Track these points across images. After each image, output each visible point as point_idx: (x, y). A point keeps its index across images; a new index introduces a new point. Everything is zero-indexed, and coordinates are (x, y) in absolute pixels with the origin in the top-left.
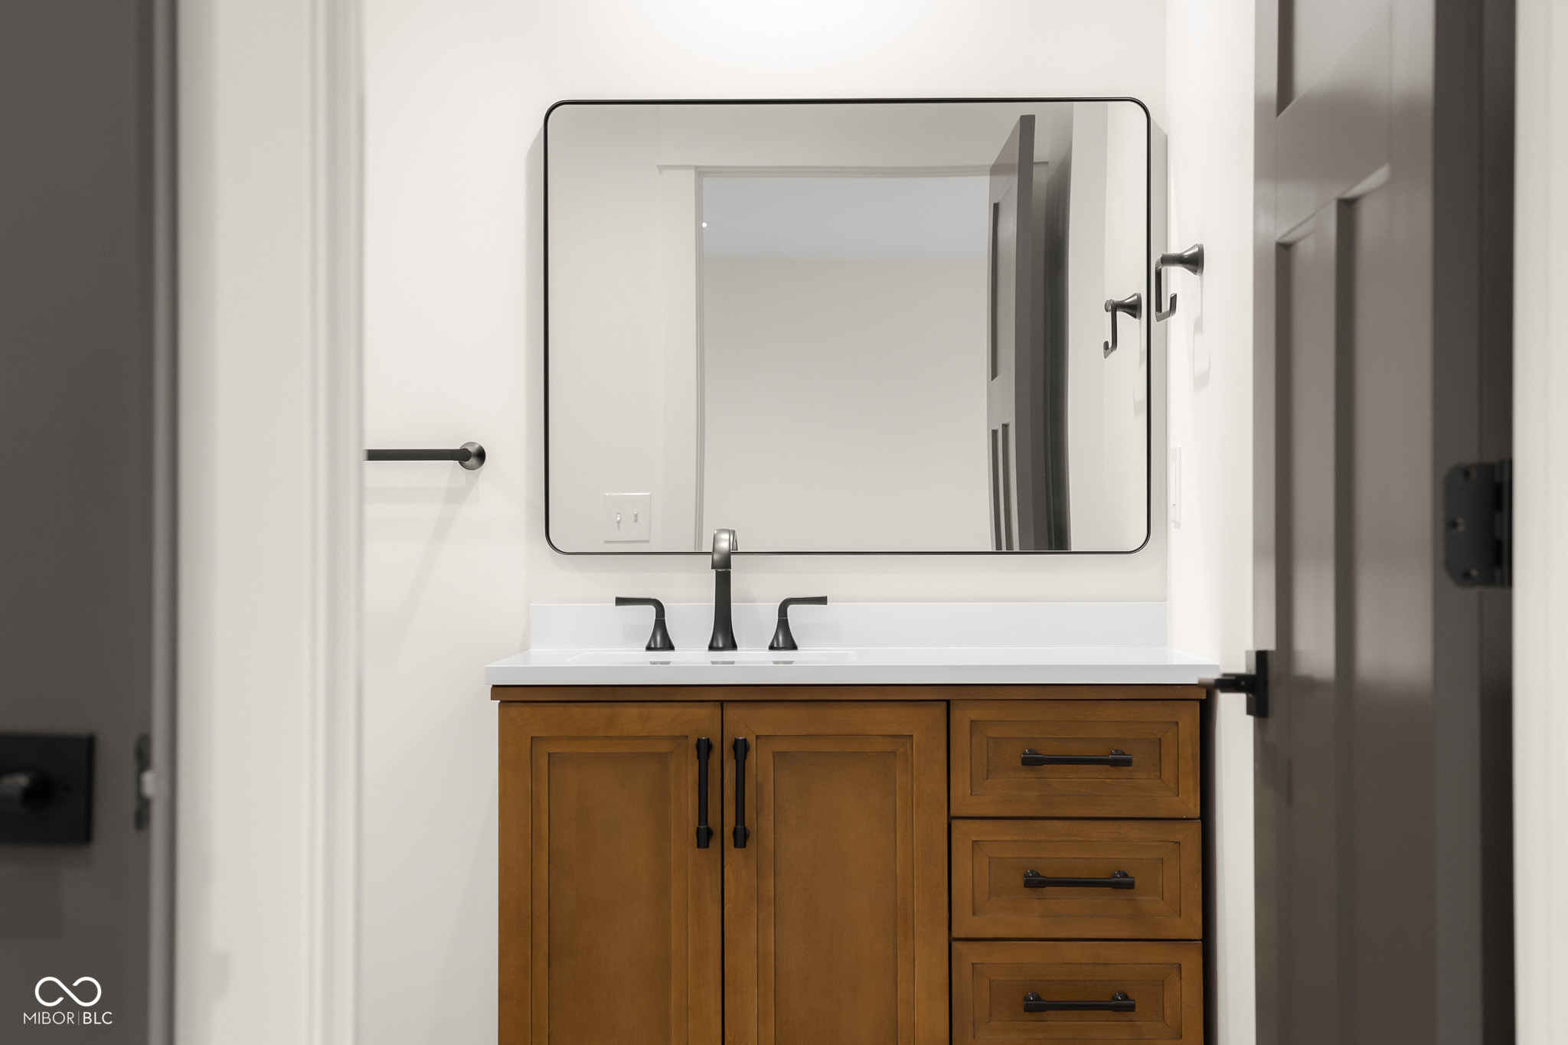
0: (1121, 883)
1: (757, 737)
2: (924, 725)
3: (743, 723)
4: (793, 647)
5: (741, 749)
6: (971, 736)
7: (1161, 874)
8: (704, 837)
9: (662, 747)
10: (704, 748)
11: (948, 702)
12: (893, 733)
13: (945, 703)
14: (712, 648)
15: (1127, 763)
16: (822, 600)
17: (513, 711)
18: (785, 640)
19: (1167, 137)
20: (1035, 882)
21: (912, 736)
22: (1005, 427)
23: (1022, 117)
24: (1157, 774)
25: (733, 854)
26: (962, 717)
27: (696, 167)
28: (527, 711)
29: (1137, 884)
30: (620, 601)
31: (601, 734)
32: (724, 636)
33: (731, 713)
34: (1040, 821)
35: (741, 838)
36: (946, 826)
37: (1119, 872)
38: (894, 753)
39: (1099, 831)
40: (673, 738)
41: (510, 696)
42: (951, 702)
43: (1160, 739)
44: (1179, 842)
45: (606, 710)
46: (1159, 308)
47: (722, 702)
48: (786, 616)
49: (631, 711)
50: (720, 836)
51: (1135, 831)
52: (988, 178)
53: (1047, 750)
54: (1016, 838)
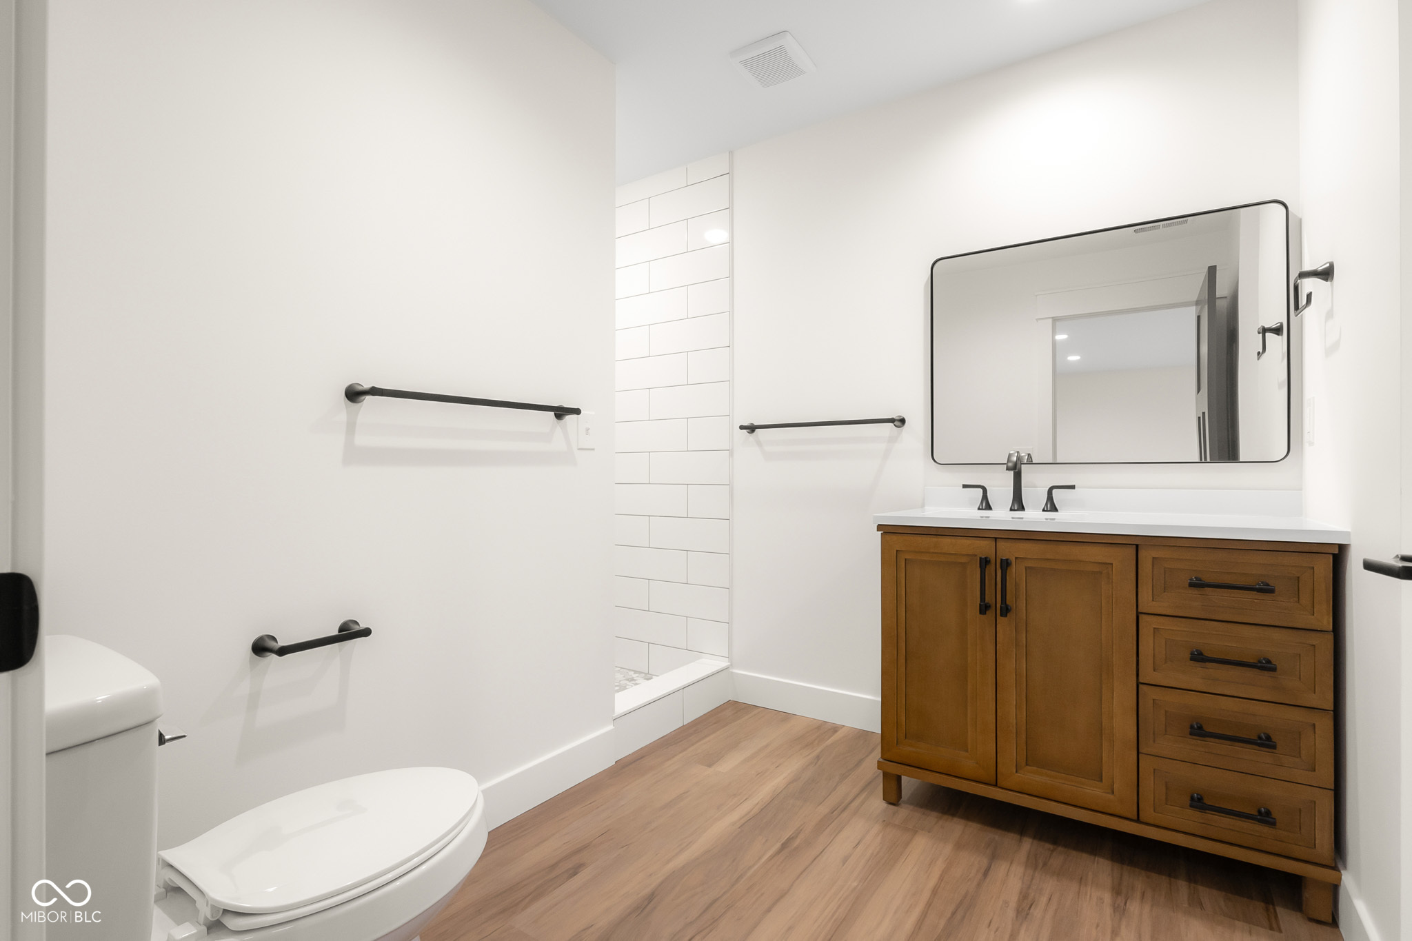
0: (1265, 666)
1: (1016, 558)
2: (1121, 560)
3: (1007, 550)
4: (1056, 510)
5: (1006, 564)
6: (1153, 566)
7: (1298, 664)
8: (984, 608)
9: (964, 560)
10: (984, 562)
11: (1137, 546)
12: (1100, 561)
13: (1135, 546)
14: (1011, 510)
15: (1272, 591)
16: (1073, 487)
17: (888, 537)
18: (1051, 506)
19: (1301, 220)
20: (1198, 657)
21: (1112, 564)
22: (1204, 413)
23: (1209, 267)
24: (1296, 599)
25: (1001, 620)
26: (1146, 556)
27: (1053, 318)
28: (895, 537)
29: (1278, 669)
30: (965, 486)
31: (932, 551)
32: (1018, 503)
33: (1001, 544)
34: (1202, 621)
35: (1005, 611)
36: (1135, 617)
37: (1264, 659)
38: (1101, 573)
39: (1247, 631)
40: (968, 555)
41: (887, 531)
42: (1139, 546)
43: (1298, 577)
44: (1314, 645)
45: (934, 539)
46: (1297, 308)
47: (996, 538)
48: (1052, 494)
49: (947, 540)
50: (994, 607)
51: (1277, 635)
52: (1194, 307)
53: (1207, 578)
54: (1185, 629)
